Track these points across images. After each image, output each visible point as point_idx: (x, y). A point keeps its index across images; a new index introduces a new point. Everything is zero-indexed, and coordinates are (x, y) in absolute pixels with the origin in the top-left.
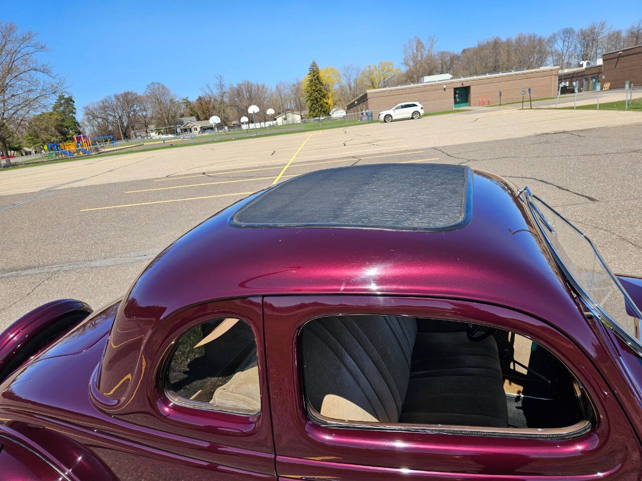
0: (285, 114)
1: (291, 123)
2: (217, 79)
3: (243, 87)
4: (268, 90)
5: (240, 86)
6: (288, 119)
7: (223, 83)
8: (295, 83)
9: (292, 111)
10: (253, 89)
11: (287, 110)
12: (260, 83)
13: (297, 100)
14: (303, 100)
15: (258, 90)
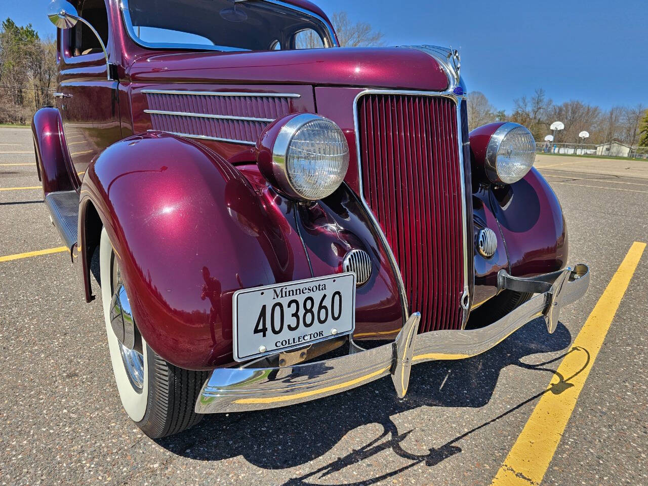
0: (610, 144)
1: (614, 155)
2: (537, 93)
3: (570, 108)
4: (600, 114)
5: (566, 106)
6: (612, 151)
7: (542, 98)
8: (637, 111)
9: (621, 142)
10: (581, 111)
11: (615, 140)
12: (593, 105)
13: (632, 131)
14: (638, 131)
15: (588, 113)
